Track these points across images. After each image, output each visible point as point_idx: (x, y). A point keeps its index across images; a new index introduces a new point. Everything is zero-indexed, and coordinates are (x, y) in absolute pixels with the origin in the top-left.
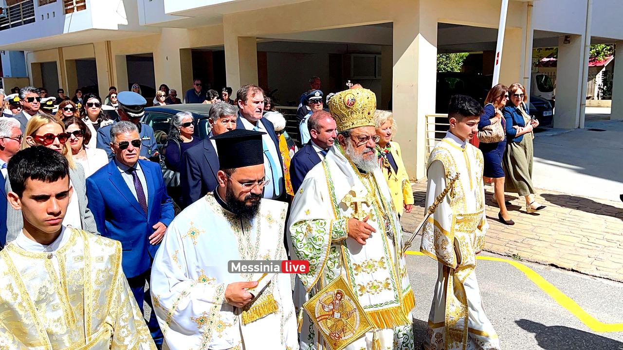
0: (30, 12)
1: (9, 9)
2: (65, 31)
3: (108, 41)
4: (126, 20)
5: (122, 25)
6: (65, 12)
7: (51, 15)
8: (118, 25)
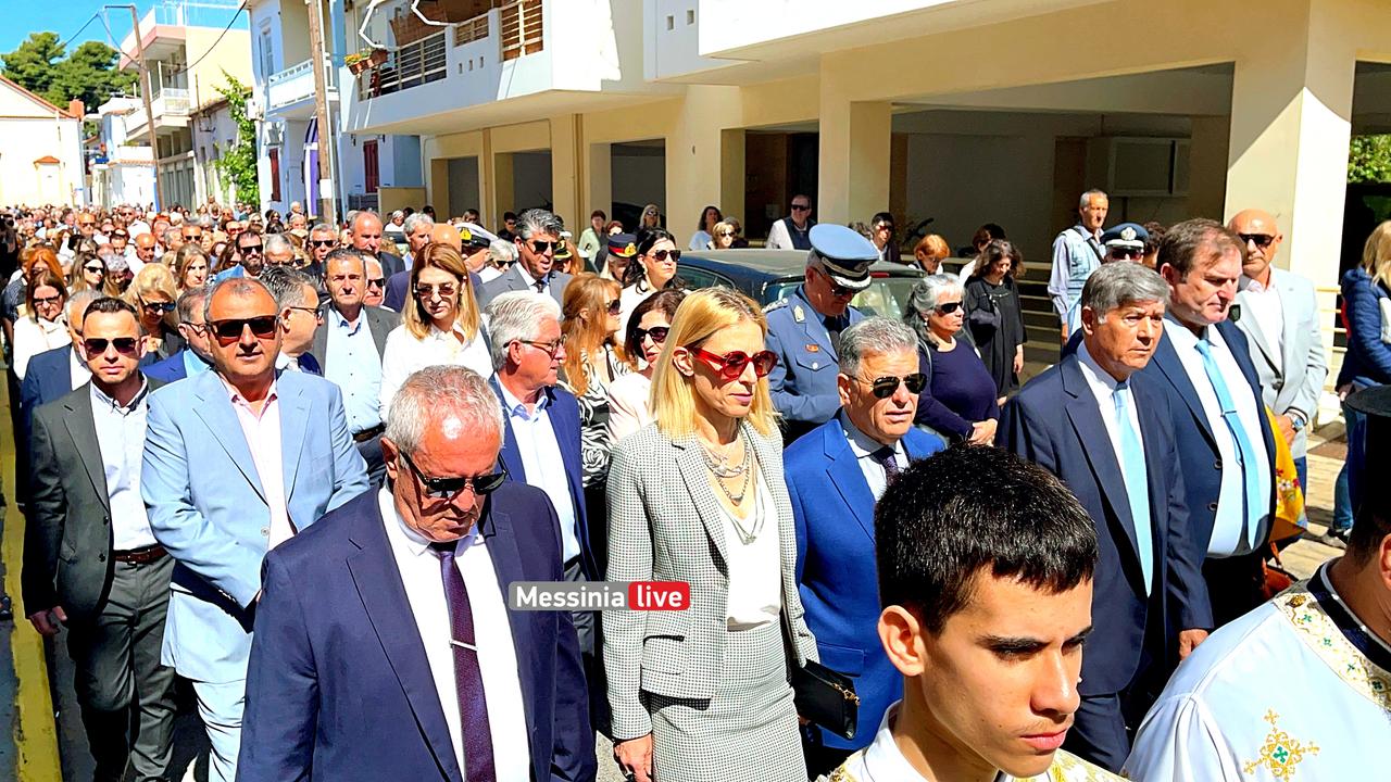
0: (438, 59)
1: (399, 54)
2: (501, 97)
3: (577, 115)
4: (618, 72)
5: (608, 81)
6: (502, 55)
7: (476, 63)
8: (602, 81)
